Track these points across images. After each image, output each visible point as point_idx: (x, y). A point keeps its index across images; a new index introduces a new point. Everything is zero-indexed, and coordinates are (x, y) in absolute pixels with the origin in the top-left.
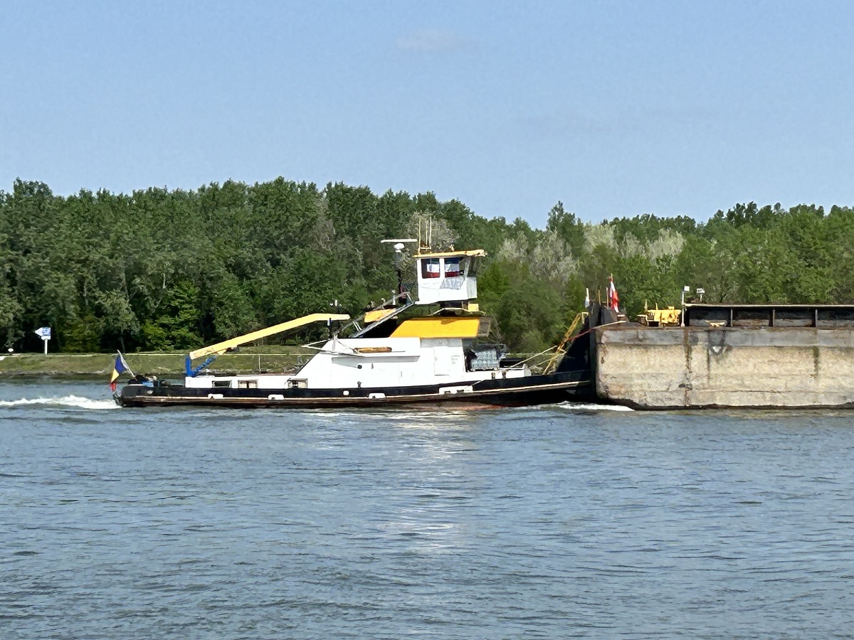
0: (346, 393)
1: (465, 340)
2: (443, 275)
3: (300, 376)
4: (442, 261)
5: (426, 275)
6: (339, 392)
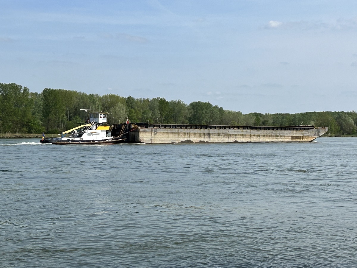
0: (92, 141)
1: (106, 130)
2: (103, 117)
3: (81, 138)
4: (103, 114)
5: (100, 117)
6: (90, 141)
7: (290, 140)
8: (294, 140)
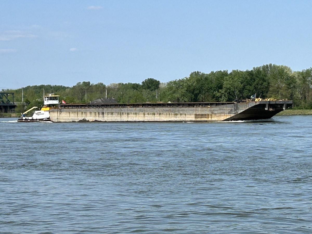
0: (35, 120)
7: (194, 119)
8: (199, 119)
